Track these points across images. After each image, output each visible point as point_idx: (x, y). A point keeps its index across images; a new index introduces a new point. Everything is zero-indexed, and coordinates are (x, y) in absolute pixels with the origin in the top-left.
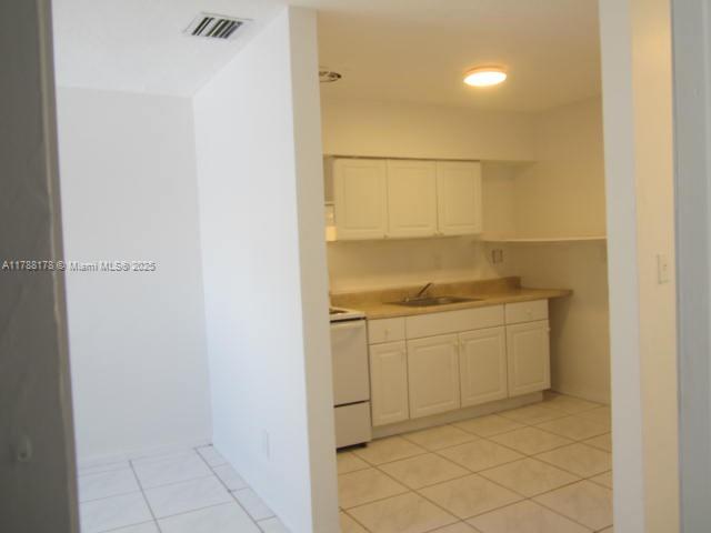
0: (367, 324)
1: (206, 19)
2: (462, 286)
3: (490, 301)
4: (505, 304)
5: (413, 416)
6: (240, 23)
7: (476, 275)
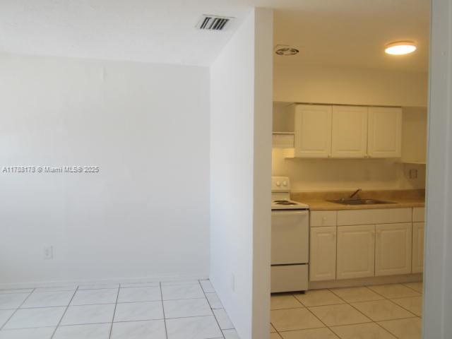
0: (309, 214)
1: (207, 18)
2: (384, 193)
3: (402, 204)
4: (412, 208)
5: (339, 278)
6: (227, 20)
7: (396, 186)
